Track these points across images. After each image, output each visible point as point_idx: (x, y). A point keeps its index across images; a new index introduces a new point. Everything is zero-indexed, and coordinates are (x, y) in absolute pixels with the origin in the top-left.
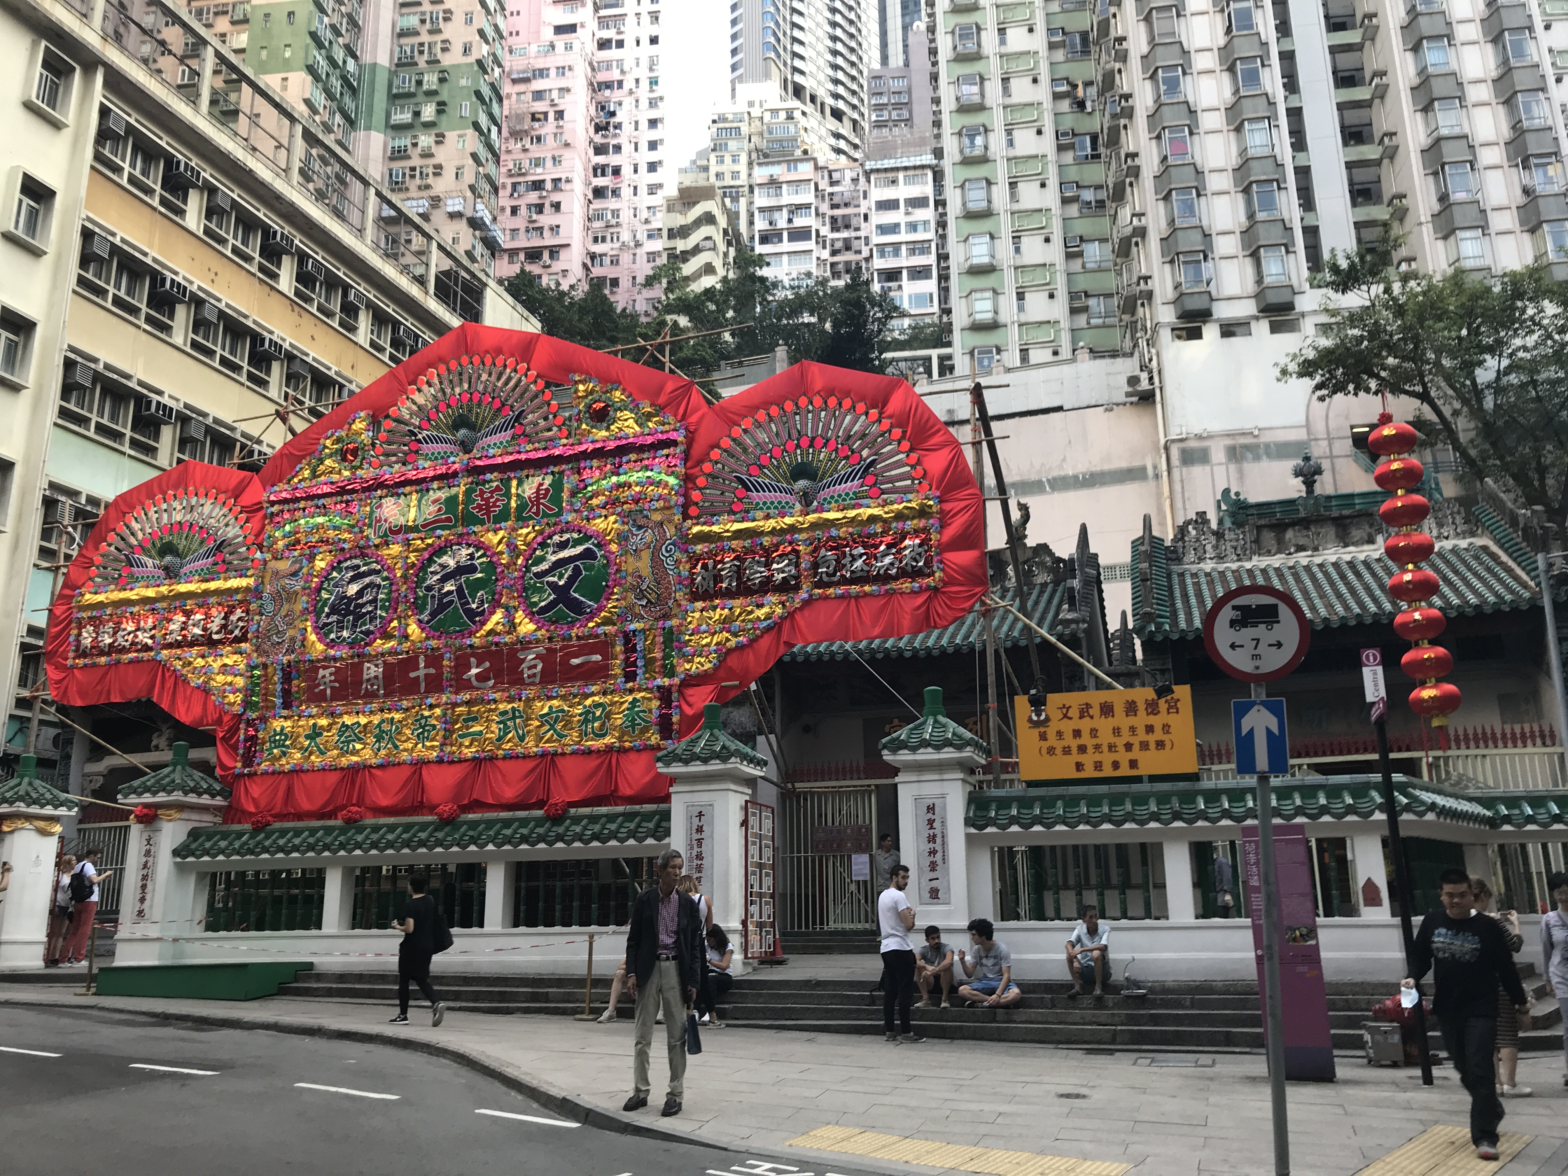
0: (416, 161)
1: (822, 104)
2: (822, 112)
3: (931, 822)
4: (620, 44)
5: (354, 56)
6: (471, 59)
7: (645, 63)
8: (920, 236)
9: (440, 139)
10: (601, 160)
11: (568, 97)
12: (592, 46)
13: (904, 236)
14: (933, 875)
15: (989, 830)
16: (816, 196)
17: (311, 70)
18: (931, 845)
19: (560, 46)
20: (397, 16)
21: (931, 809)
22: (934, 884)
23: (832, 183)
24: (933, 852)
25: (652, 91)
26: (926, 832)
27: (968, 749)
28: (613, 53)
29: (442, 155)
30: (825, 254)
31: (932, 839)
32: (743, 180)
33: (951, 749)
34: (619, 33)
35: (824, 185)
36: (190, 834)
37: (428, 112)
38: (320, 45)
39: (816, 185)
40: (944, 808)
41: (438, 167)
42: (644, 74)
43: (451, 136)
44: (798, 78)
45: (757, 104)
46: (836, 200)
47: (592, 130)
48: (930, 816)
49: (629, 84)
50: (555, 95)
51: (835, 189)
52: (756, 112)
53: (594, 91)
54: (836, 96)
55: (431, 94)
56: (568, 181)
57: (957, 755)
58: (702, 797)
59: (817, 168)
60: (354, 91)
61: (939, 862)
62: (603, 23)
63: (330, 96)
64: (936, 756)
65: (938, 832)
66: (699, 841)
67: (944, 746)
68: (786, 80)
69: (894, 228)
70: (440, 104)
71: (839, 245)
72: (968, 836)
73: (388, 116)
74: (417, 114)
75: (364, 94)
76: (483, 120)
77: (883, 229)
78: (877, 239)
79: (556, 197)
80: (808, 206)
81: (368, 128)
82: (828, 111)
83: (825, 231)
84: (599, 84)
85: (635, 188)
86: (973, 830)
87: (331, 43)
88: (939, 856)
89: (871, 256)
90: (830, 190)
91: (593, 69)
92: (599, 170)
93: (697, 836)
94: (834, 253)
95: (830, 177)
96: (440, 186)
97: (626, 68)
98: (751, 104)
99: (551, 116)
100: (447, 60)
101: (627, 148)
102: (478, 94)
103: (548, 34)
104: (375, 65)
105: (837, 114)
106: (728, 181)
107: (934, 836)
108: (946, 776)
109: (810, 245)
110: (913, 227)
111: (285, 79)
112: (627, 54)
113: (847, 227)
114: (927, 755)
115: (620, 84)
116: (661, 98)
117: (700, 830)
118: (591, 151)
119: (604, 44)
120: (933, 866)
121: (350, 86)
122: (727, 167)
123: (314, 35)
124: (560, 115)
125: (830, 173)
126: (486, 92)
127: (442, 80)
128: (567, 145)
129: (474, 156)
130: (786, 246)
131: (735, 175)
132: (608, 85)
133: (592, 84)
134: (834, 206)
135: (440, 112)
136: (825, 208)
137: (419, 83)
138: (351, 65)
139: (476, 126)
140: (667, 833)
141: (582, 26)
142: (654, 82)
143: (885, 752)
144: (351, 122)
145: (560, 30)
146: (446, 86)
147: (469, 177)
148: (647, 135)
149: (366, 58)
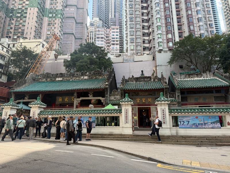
0: (52, 22)
3: (163, 112)
5: (44, 7)
6: (60, 9)
8: (117, 39)
9: (56, 19)
13: (115, 39)
15: (172, 113)
17: (38, 8)
20: (50, 2)
21: (163, 110)
22: (164, 121)
23: (106, 32)
26: (163, 114)
29: (56, 21)
30: (105, 41)
32: (94, 30)
36: (40, 112)
37: (54, 15)
38: (39, 4)
39: (104, 32)
40: (165, 110)
41: (55, 23)
44: (101, 18)
46: (107, 34)
54: (105, 21)
57: (168, 102)
58: (127, 108)
59: (104, 29)
63: (40, 12)
66: (127, 114)
67: (166, 101)
68: (99, 18)
69: (114, 38)
70: (56, 14)
71: (107, 40)
72: (169, 114)
73: (48, 15)
75: (45, 12)
76: (62, 17)
77: (113, 38)
80: (103, 34)
81: (45, 17)
83: (105, 38)
88: (165, 117)
89: (111, 41)
93: (126, 113)
94: (106, 41)
96: (55, 26)
98: (95, 20)
100: (57, 9)
104: (47, 8)
105: (106, 23)
106: (92, 30)
108: (165, 105)
109: (103, 39)
110: (116, 38)
111: (34, 9)
113: (108, 38)
114: (163, 102)
117: (127, 112)
120: (164, 119)
121: (43, 11)
122: (92, 28)
123: (38, 3)
125: (106, 30)
126: (62, 13)
127: (56, 11)
129: (60, 22)
130: (100, 39)
131: (93, 30)
134: (106, 35)
135: (56, 16)
136: (105, 35)
137: (53, 11)
140: (122, 113)
143: (156, 102)
144: (43, 16)
146: (57, 12)
147: (60, 25)
149: (46, 7)
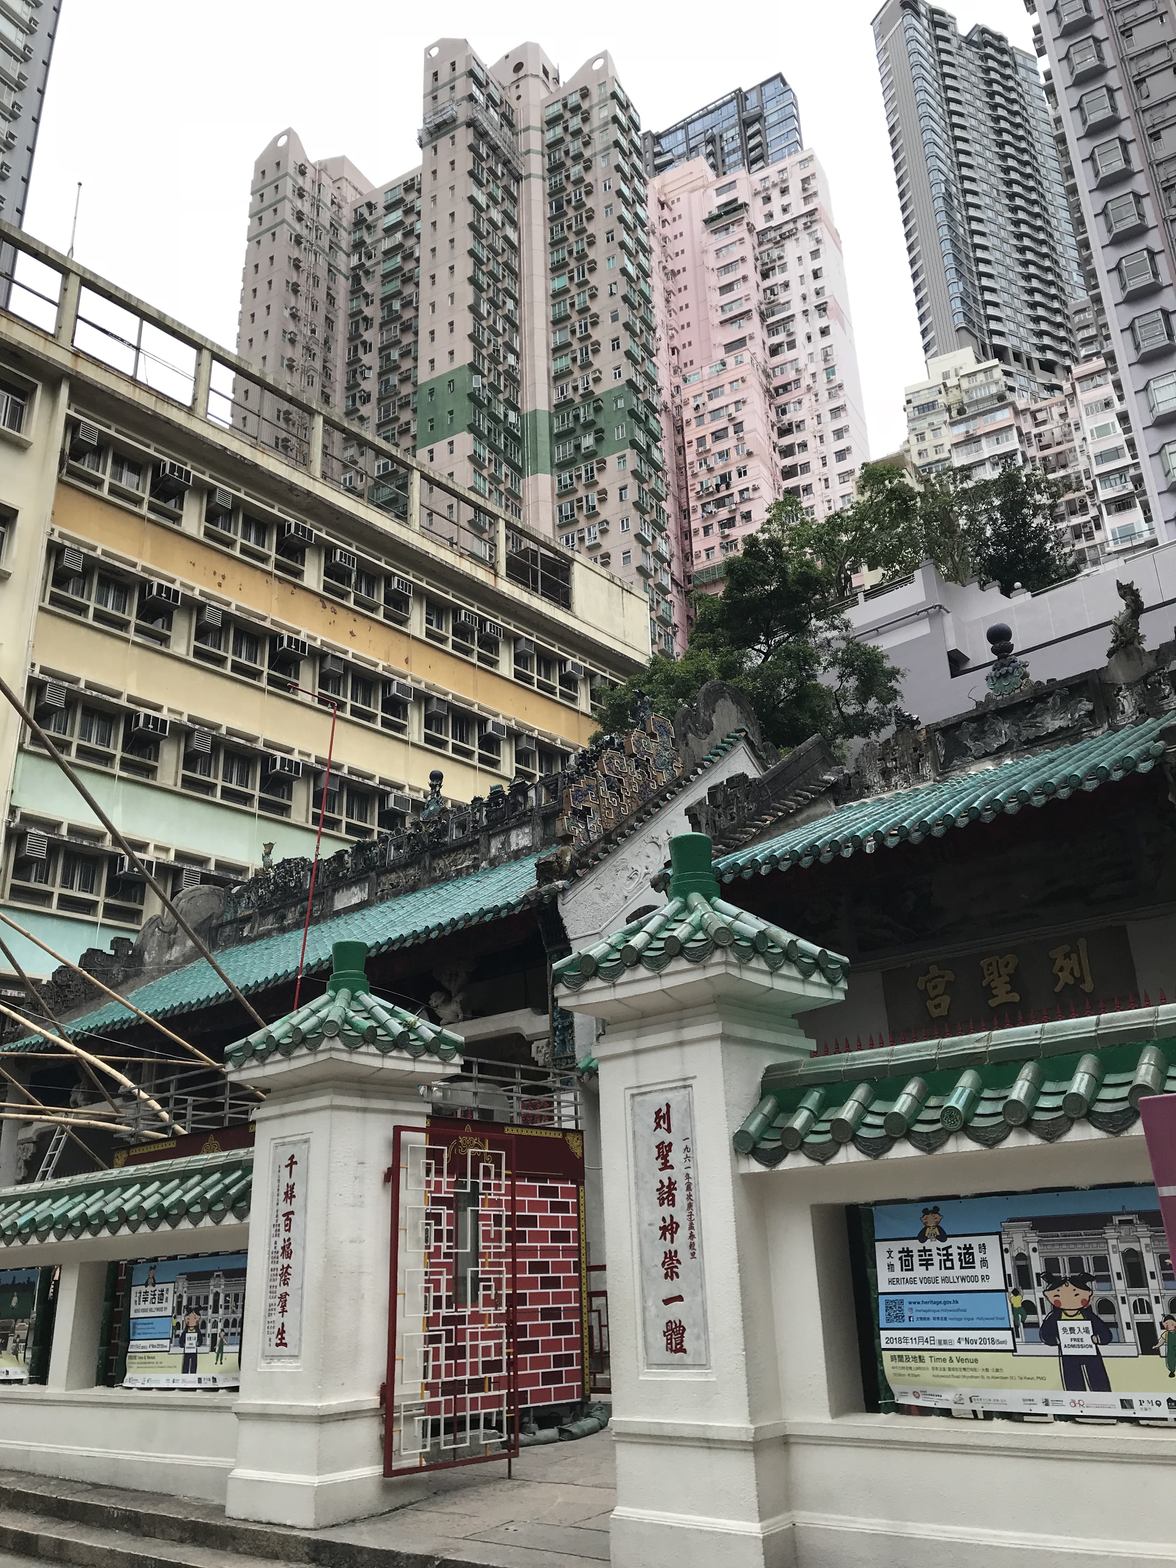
0: (581, 492)
1: (1029, 360)
2: (1030, 367)
3: (664, 1152)
4: (792, 345)
5: (516, 409)
6: (622, 381)
7: (819, 357)
9: (602, 465)
10: (788, 461)
11: (745, 409)
12: (762, 355)
14: (669, 1288)
15: (791, 1163)
16: (1021, 442)
17: (473, 429)
18: (666, 1210)
19: (730, 361)
20: (552, 363)
21: (663, 1118)
22: (676, 1311)
23: (1038, 424)
24: (669, 1229)
25: (829, 381)
26: (656, 1177)
27: (718, 957)
28: (787, 355)
29: (604, 480)
31: (667, 1194)
33: (683, 964)
34: (790, 334)
35: (1027, 426)
37: (588, 441)
38: (479, 404)
39: (1019, 429)
40: (689, 1113)
41: (603, 492)
42: (818, 366)
43: (612, 461)
44: (997, 340)
45: (952, 374)
46: (1045, 441)
47: (774, 435)
48: (662, 1135)
49: (806, 381)
50: (732, 409)
51: (1042, 429)
52: (952, 382)
53: (772, 397)
54: (1043, 348)
55: (588, 426)
56: (755, 489)
58: (294, 1125)
59: (1017, 413)
60: (518, 440)
61: (684, 1254)
62: (772, 330)
63: (494, 449)
64: (654, 986)
65: (677, 1175)
68: (984, 346)
70: (596, 432)
71: (1056, 486)
72: (743, 1182)
73: (552, 456)
74: (578, 447)
75: (528, 443)
76: (641, 437)
77: (1102, 457)
78: (1097, 470)
79: (744, 508)
80: (1013, 454)
81: (535, 472)
82: (1036, 365)
84: (776, 389)
85: (826, 480)
86: (755, 1167)
87: (489, 400)
88: (682, 1237)
89: (1095, 488)
90: (1035, 431)
91: (768, 376)
92: (789, 473)
93: (284, 1207)
95: (1036, 419)
96: (606, 511)
97: (801, 366)
98: (946, 375)
99: (731, 430)
100: (598, 390)
101: (813, 444)
102: (632, 413)
103: (720, 353)
104: (535, 412)
105: (1047, 366)
106: (932, 457)
107: (672, 1185)
108: (689, 1033)
111: (451, 443)
112: (801, 353)
113: (1064, 467)
115: (797, 381)
116: (840, 386)
117: (290, 1193)
118: (776, 456)
119: (774, 351)
120: (671, 1266)
121: (515, 438)
122: (929, 442)
123: (473, 397)
124: (738, 427)
125: (1033, 414)
126: (641, 410)
127: (598, 410)
128: (750, 454)
129: (635, 474)
131: (938, 448)
132: (785, 387)
133: (768, 391)
134: (1042, 448)
135: (599, 440)
136: (1033, 451)
137: (577, 418)
138: (512, 417)
139: (634, 444)
140: (248, 1203)
141: (751, 337)
142: (830, 371)
143: (561, 990)
144: (519, 471)
145: (730, 347)
146: (602, 414)
147: (632, 495)
148: (830, 425)
149: (527, 408)
